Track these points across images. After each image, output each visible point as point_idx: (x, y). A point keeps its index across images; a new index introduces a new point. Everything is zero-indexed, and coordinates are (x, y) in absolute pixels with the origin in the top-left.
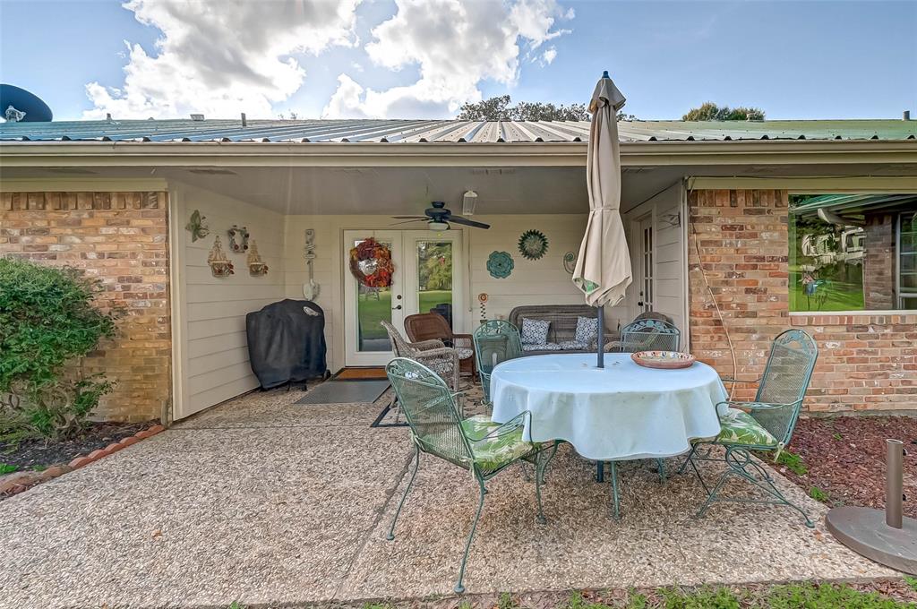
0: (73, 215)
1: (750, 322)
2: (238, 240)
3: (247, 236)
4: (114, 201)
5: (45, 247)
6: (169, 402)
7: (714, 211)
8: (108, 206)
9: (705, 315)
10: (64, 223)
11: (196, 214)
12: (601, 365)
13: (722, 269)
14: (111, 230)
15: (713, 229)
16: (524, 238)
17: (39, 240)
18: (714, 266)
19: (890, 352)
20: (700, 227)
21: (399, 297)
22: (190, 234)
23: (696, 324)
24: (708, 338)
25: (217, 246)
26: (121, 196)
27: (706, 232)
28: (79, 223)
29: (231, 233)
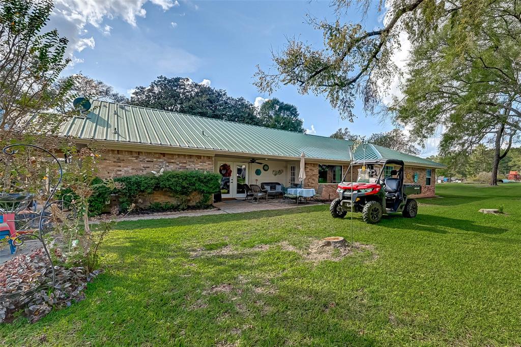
0: (193, 160)
1: (313, 185)
4: (202, 157)
5: (185, 167)
8: (201, 158)
10: (190, 162)
14: (201, 164)
16: (264, 166)
17: (184, 165)
19: (330, 190)
21: (232, 180)
26: (204, 156)
28: (193, 162)
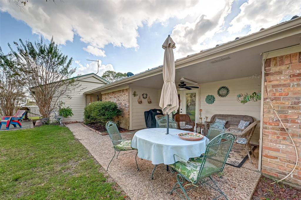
0: (121, 94)
2: (145, 96)
3: (147, 95)
4: (124, 91)
6: (129, 127)
7: (283, 68)
9: (273, 124)
11: (135, 92)
12: (168, 133)
13: (289, 100)
14: (124, 96)
15: (283, 78)
16: (219, 90)
18: (282, 98)
20: (271, 78)
21: (181, 109)
22: (133, 96)
23: (266, 128)
24: (275, 137)
25: (140, 98)
27: (277, 80)
29: (143, 95)
